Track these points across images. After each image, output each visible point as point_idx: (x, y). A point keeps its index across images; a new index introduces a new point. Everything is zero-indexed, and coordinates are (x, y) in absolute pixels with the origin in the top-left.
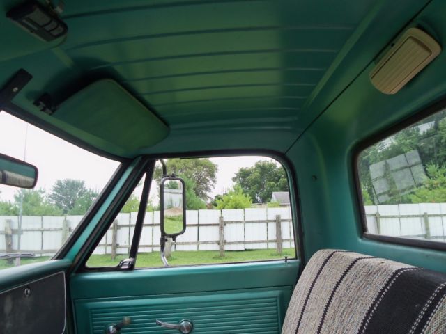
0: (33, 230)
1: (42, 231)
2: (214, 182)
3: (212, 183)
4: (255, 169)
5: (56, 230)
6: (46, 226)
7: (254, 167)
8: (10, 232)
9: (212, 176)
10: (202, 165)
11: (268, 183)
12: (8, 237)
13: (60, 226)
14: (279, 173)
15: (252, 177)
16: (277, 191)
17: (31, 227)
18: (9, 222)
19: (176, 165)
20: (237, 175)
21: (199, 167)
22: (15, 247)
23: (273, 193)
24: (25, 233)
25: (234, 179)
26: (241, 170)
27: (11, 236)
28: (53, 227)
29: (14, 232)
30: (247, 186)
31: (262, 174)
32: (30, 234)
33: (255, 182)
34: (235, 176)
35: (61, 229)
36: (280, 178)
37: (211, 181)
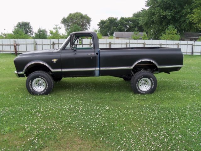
0: (23, 44)
1: (26, 44)
2: (89, 26)
3: (88, 26)
4: (108, 21)
5: (31, 44)
6: (27, 43)
7: (107, 20)
8: (15, 45)
9: (89, 23)
10: (84, 18)
11: (113, 27)
12: (15, 46)
13: (33, 43)
14: (118, 23)
15: (106, 24)
16: (116, 31)
17: (22, 43)
18: (15, 41)
19: (73, 18)
20: (100, 23)
21: (83, 19)
22: (18, 50)
23: (114, 32)
24: (20, 45)
25: (98, 25)
26: (102, 21)
27: (16, 46)
28: (30, 43)
29: (17, 45)
30: (104, 28)
31: (110, 23)
32: (22, 45)
33: (107, 27)
34: (99, 23)
35: (33, 44)
36: (118, 25)
37: (88, 25)
